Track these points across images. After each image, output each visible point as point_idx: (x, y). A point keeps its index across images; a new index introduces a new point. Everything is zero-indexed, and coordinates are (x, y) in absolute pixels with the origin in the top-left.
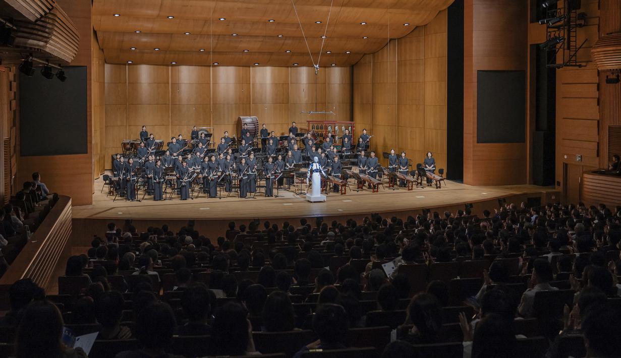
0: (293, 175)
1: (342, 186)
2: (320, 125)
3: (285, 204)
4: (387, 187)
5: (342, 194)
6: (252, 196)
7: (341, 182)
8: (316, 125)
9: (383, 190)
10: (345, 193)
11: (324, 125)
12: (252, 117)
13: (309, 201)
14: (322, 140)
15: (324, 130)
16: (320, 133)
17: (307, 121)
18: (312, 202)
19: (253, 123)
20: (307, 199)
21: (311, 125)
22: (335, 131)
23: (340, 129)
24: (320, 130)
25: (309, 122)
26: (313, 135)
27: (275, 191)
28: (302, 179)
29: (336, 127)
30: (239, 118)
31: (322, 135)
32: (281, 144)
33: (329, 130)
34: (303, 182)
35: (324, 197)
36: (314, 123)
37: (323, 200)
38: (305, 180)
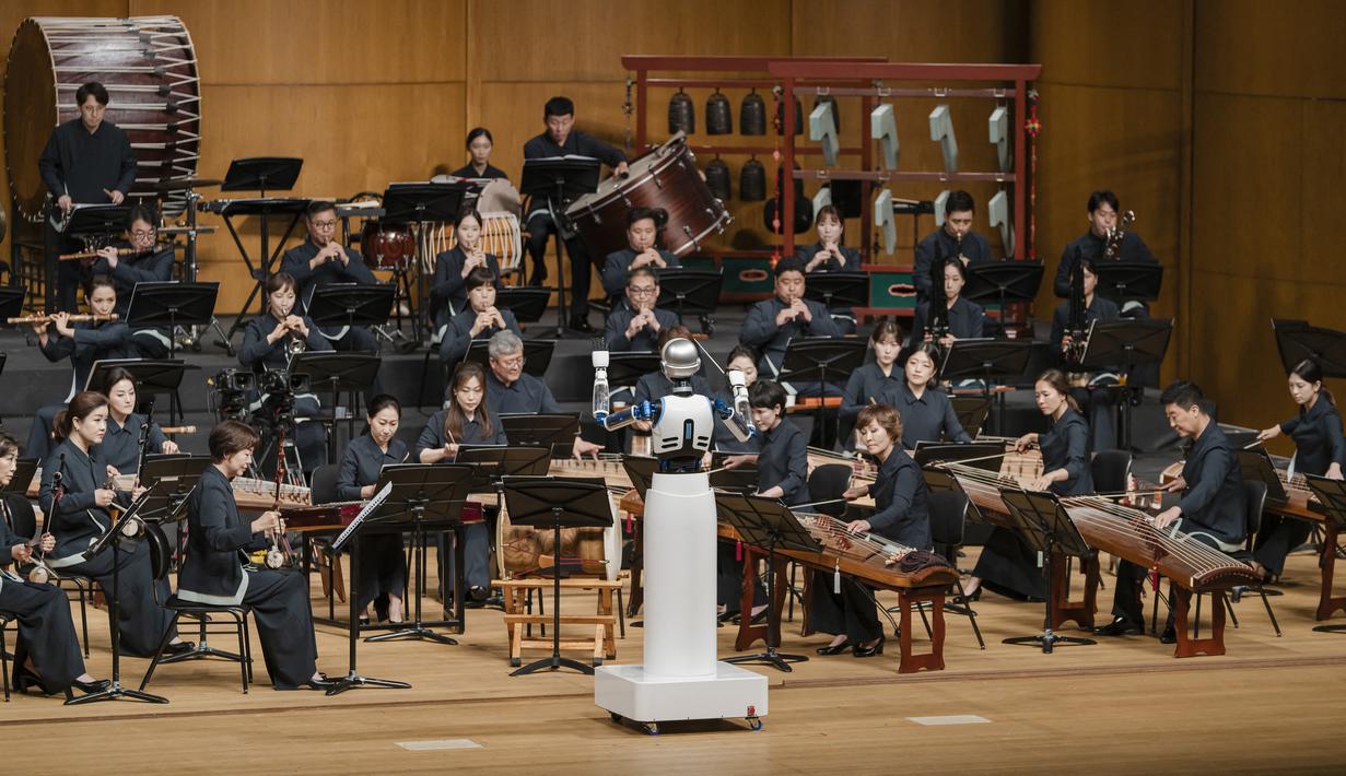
0: (492, 512)
1: (909, 596)
2: (736, 98)
3: (412, 745)
4: (1302, 613)
5: (909, 664)
6: (124, 684)
7: (906, 565)
8: (699, 98)
9: (1265, 635)
10: (935, 661)
11: (770, 97)
12: (143, 22)
13: (618, 721)
14: (758, 226)
15: (772, 139)
16: (737, 161)
17: (628, 63)
18: (640, 728)
19: (149, 73)
20: (606, 702)
21: (659, 99)
22: (867, 149)
23: (912, 121)
24: (735, 139)
25: (640, 66)
26: (676, 178)
27: (330, 647)
28: (568, 534)
29: (880, 112)
30: (31, 32)
31: (751, 185)
32: (396, 253)
33: (815, 134)
34: (568, 565)
35: (747, 689)
36: (689, 76)
37: (737, 712)
38: (588, 549)
